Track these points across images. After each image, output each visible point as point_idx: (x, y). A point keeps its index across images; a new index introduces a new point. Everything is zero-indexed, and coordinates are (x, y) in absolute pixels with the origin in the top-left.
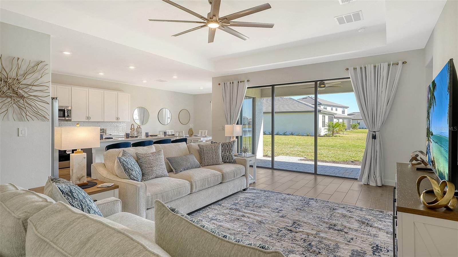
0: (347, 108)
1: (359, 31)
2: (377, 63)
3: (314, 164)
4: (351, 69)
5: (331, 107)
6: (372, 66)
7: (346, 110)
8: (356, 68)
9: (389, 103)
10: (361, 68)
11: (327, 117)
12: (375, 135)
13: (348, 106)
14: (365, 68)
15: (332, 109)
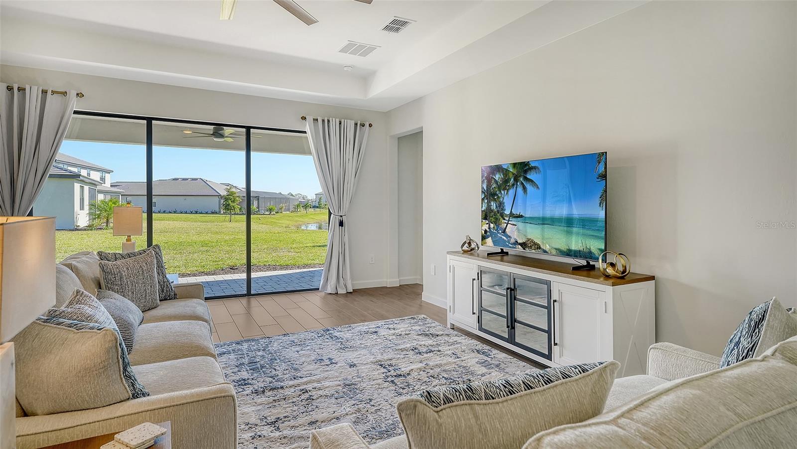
0: (109, 172)
1: (345, 69)
2: (343, 119)
3: (246, 278)
4: (310, 119)
5: (86, 171)
6: (338, 121)
7: (108, 176)
8: (317, 120)
9: (357, 175)
10: (323, 121)
11: (86, 188)
12: (342, 221)
13: (111, 170)
14: (329, 121)
15: (89, 174)
